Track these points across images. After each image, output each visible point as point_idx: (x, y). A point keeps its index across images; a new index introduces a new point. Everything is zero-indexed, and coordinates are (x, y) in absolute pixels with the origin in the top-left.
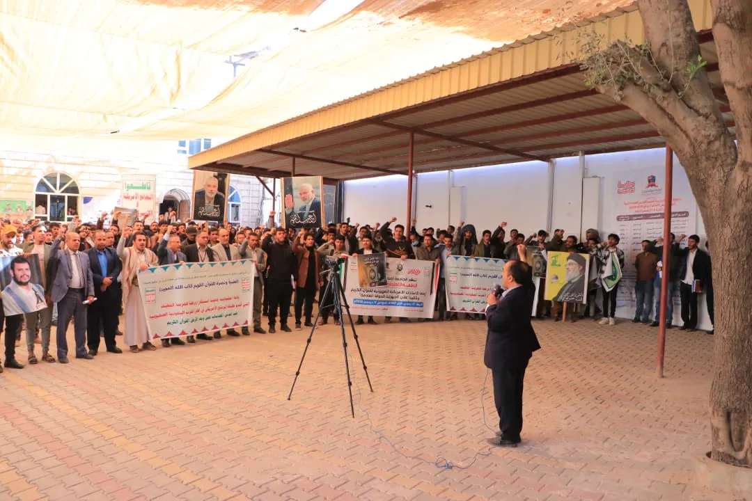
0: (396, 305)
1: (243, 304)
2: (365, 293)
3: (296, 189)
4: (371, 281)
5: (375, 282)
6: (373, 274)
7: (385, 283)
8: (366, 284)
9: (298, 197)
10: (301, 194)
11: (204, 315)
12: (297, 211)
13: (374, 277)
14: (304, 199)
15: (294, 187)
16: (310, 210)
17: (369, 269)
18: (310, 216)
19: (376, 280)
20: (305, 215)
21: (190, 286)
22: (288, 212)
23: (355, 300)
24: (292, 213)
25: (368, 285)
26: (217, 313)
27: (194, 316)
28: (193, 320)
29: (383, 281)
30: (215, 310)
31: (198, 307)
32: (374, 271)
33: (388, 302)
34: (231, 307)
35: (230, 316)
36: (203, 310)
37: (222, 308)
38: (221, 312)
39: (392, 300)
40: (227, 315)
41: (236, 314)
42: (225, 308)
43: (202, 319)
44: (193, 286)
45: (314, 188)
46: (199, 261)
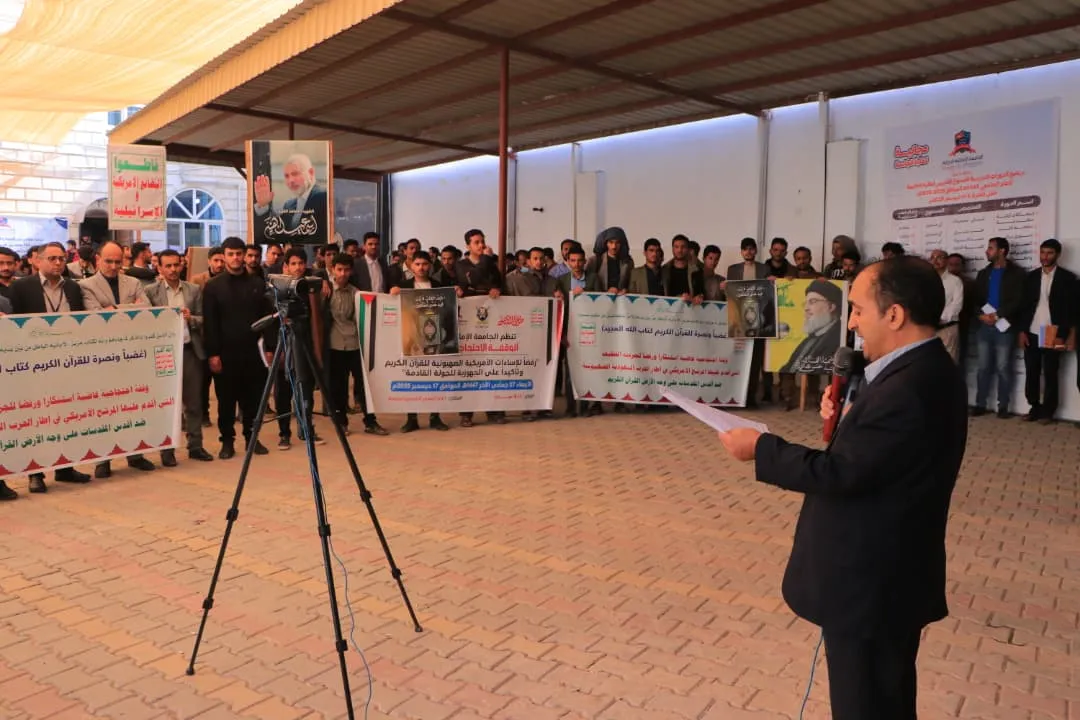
0: (477, 389)
1: (159, 402)
2: (415, 369)
3: (279, 164)
4: (427, 344)
5: (435, 346)
6: (430, 330)
7: (454, 350)
8: (416, 349)
9: (281, 182)
10: (287, 176)
11: (64, 429)
12: (279, 208)
13: (434, 336)
14: (294, 186)
15: (273, 160)
16: (305, 209)
17: (423, 319)
18: (305, 221)
19: (437, 341)
20: (295, 219)
21: (19, 368)
22: (261, 211)
23: (394, 383)
24: (269, 213)
25: (421, 350)
26: (94, 423)
27: (30, 433)
28: (28, 443)
29: (450, 344)
30: (90, 418)
31: (43, 412)
32: (433, 323)
33: (462, 383)
34: (131, 409)
35: (127, 429)
36: (58, 420)
37: (107, 412)
38: (105, 421)
39: (470, 379)
40: (119, 428)
41: (143, 424)
42: (114, 411)
43: (53, 439)
44: (32, 366)
45: (313, 164)
46: (45, 311)
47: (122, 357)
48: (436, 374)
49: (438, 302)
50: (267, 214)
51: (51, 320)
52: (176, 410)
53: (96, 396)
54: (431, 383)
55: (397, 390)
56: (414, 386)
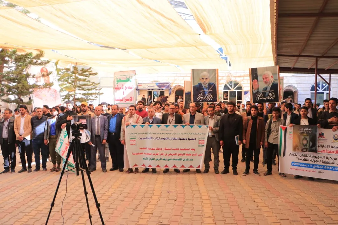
0: (332, 170)
1: (198, 154)
2: (301, 158)
3: (261, 75)
4: (303, 147)
5: (307, 149)
6: (305, 142)
7: (316, 151)
8: (298, 149)
9: (261, 81)
10: (263, 79)
11: (168, 158)
12: (261, 90)
13: (306, 145)
14: (266, 82)
15: (258, 74)
16: (270, 90)
17: (302, 137)
18: (271, 95)
19: (308, 147)
20: (267, 94)
21: (157, 139)
22: (255, 92)
23: (293, 162)
24: (258, 92)
25: (300, 150)
26: (177, 157)
27: (158, 157)
28: (157, 160)
29: (314, 148)
30: (176, 156)
31: (162, 152)
32: (306, 139)
33: (324, 166)
34: (189, 155)
35: (187, 161)
36: (166, 154)
37: (181, 155)
38: (180, 157)
39: (328, 165)
40: (184, 160)
41: (192, 160)
42: (183, 155)
43: (164, 160)
44: (160, 138)
45: (272, 74)
46: (167, 124)
47: (187, 139)
48: (311, 161)
49: (309, 131)
50: (257, 93)
51: (167, 126)
52: (202, 158)
53: (178, 149)
54: (309, 164)
55: (293, 165)
56: (300, 165)
